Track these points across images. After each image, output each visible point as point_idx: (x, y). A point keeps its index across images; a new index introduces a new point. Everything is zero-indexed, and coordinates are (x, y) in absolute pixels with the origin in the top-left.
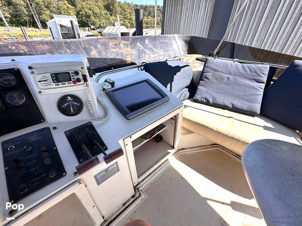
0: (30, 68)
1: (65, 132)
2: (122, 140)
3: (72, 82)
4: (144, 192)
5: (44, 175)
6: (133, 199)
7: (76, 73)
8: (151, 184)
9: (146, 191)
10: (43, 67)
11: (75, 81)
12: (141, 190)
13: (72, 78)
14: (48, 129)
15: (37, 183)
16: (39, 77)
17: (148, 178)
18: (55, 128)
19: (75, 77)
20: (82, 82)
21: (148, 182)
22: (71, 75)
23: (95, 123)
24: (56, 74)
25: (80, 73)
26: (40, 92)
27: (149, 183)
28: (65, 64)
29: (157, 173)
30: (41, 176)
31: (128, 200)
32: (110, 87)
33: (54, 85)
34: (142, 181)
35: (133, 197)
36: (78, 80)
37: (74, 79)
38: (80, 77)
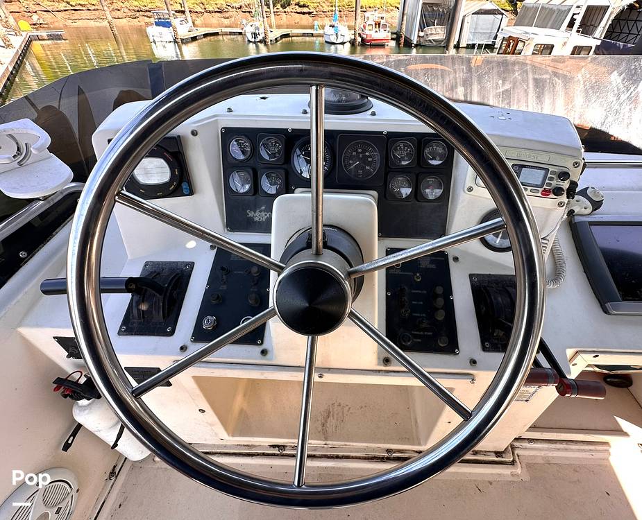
1: (471, 276)
2: (574, 350)
3: (541, 190)
4: (524, 465)
5: (429, 333)
6: (496, 459)
8: (548, 463)
9: (530, 467)
11: (549, 191)
12: (518, 456)
13: (547, 181)
14: (446, 256)
15: (419, 340)
17: (546, 446)
18: (456, 259)
19: (554, 183)
21: (543, 453)
22: (549, 175)
24: (522, 167)
26: (470, 189)
27: (543, 458)
29: (572, 450)
30: (426, 333)
31: (486, 452)
32: (589, 210)
34: (530, 440)
35: (498, 454)
36: (558, 191)
37: (549, 185)
38: (565, 185)
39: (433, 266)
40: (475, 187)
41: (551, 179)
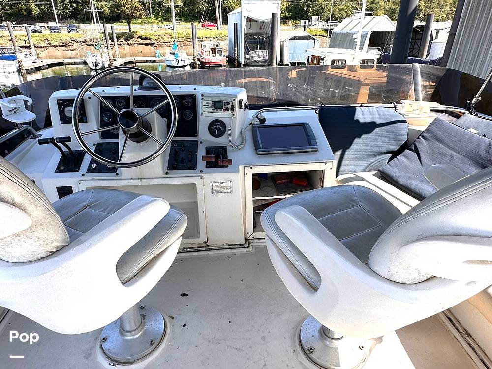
0: (202, 96)
1: (207, 147)
2: (242, 166)
3: (223, 109)
4: (254, 248)
7: (228, 103)
9: (257, 248)
10: (210, 95)
11: (225, 109)
12: (252, 245)
14: (197, 141)
16: (205, 103)
18: (201, 142)
19: (226, 106)
20: (230, 111)
23: (228, 148)
24: (215, 102)
25: (231, 104)
26: (202, 114)
28: (224, 96)
30: (184, 164)
31: (235, 244)
32: (258, 122)
33: (211, 110)
34: (258, 239)
35: (240, 245)
36: (228, 109)
37: (225, 107)
38: (230, 107)
39: (191, 145)
40: (203, 112)
41: (225, 105)
